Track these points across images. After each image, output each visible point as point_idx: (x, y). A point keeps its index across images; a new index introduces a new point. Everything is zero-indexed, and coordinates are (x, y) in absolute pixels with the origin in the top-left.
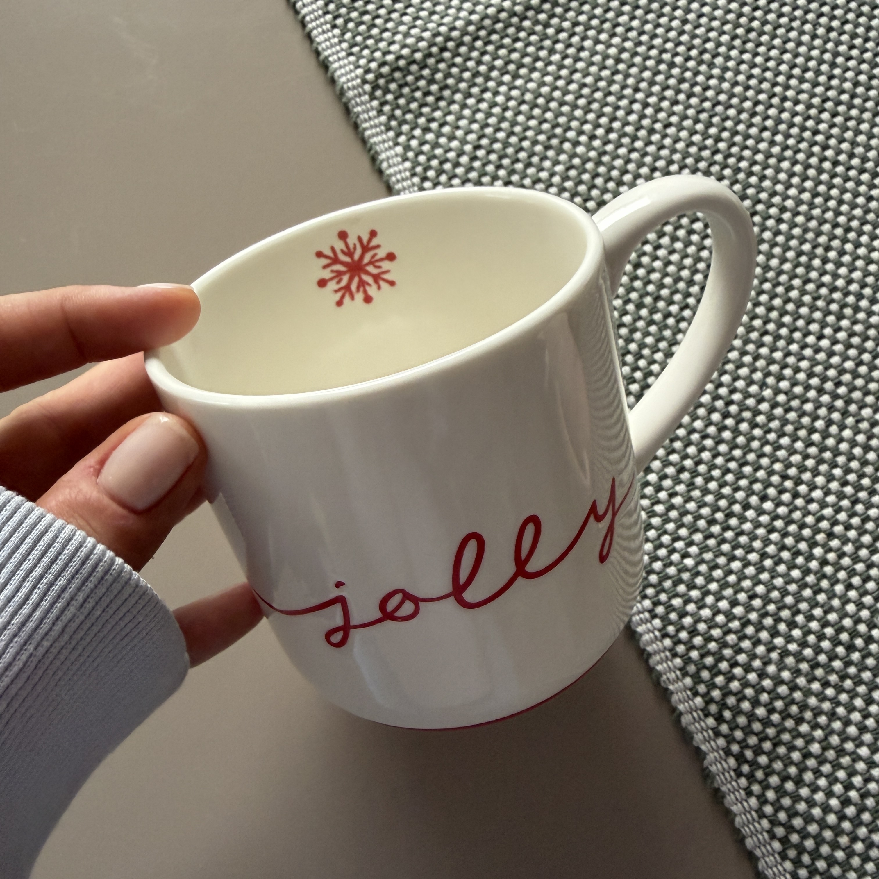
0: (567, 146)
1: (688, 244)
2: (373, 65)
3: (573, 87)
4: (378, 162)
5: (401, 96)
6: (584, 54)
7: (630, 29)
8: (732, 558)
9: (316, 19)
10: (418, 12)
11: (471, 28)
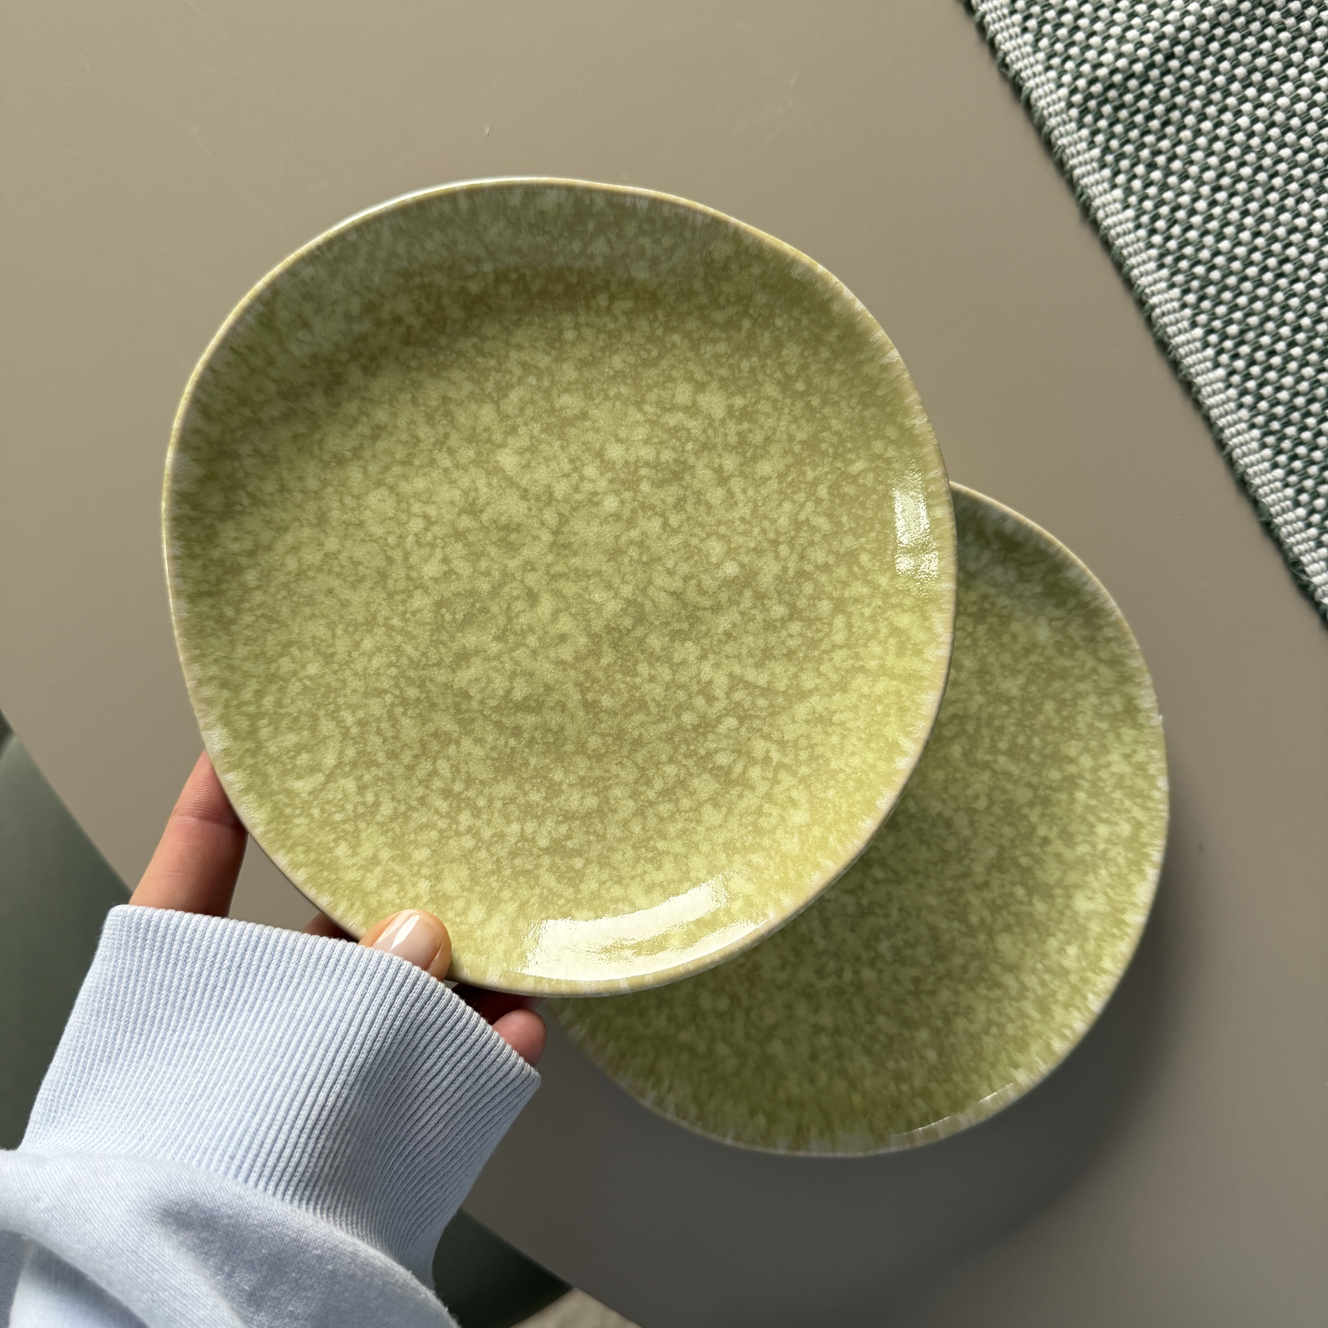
2: (1081, 83)
5: (1118, 121)
9: (1000, 19)
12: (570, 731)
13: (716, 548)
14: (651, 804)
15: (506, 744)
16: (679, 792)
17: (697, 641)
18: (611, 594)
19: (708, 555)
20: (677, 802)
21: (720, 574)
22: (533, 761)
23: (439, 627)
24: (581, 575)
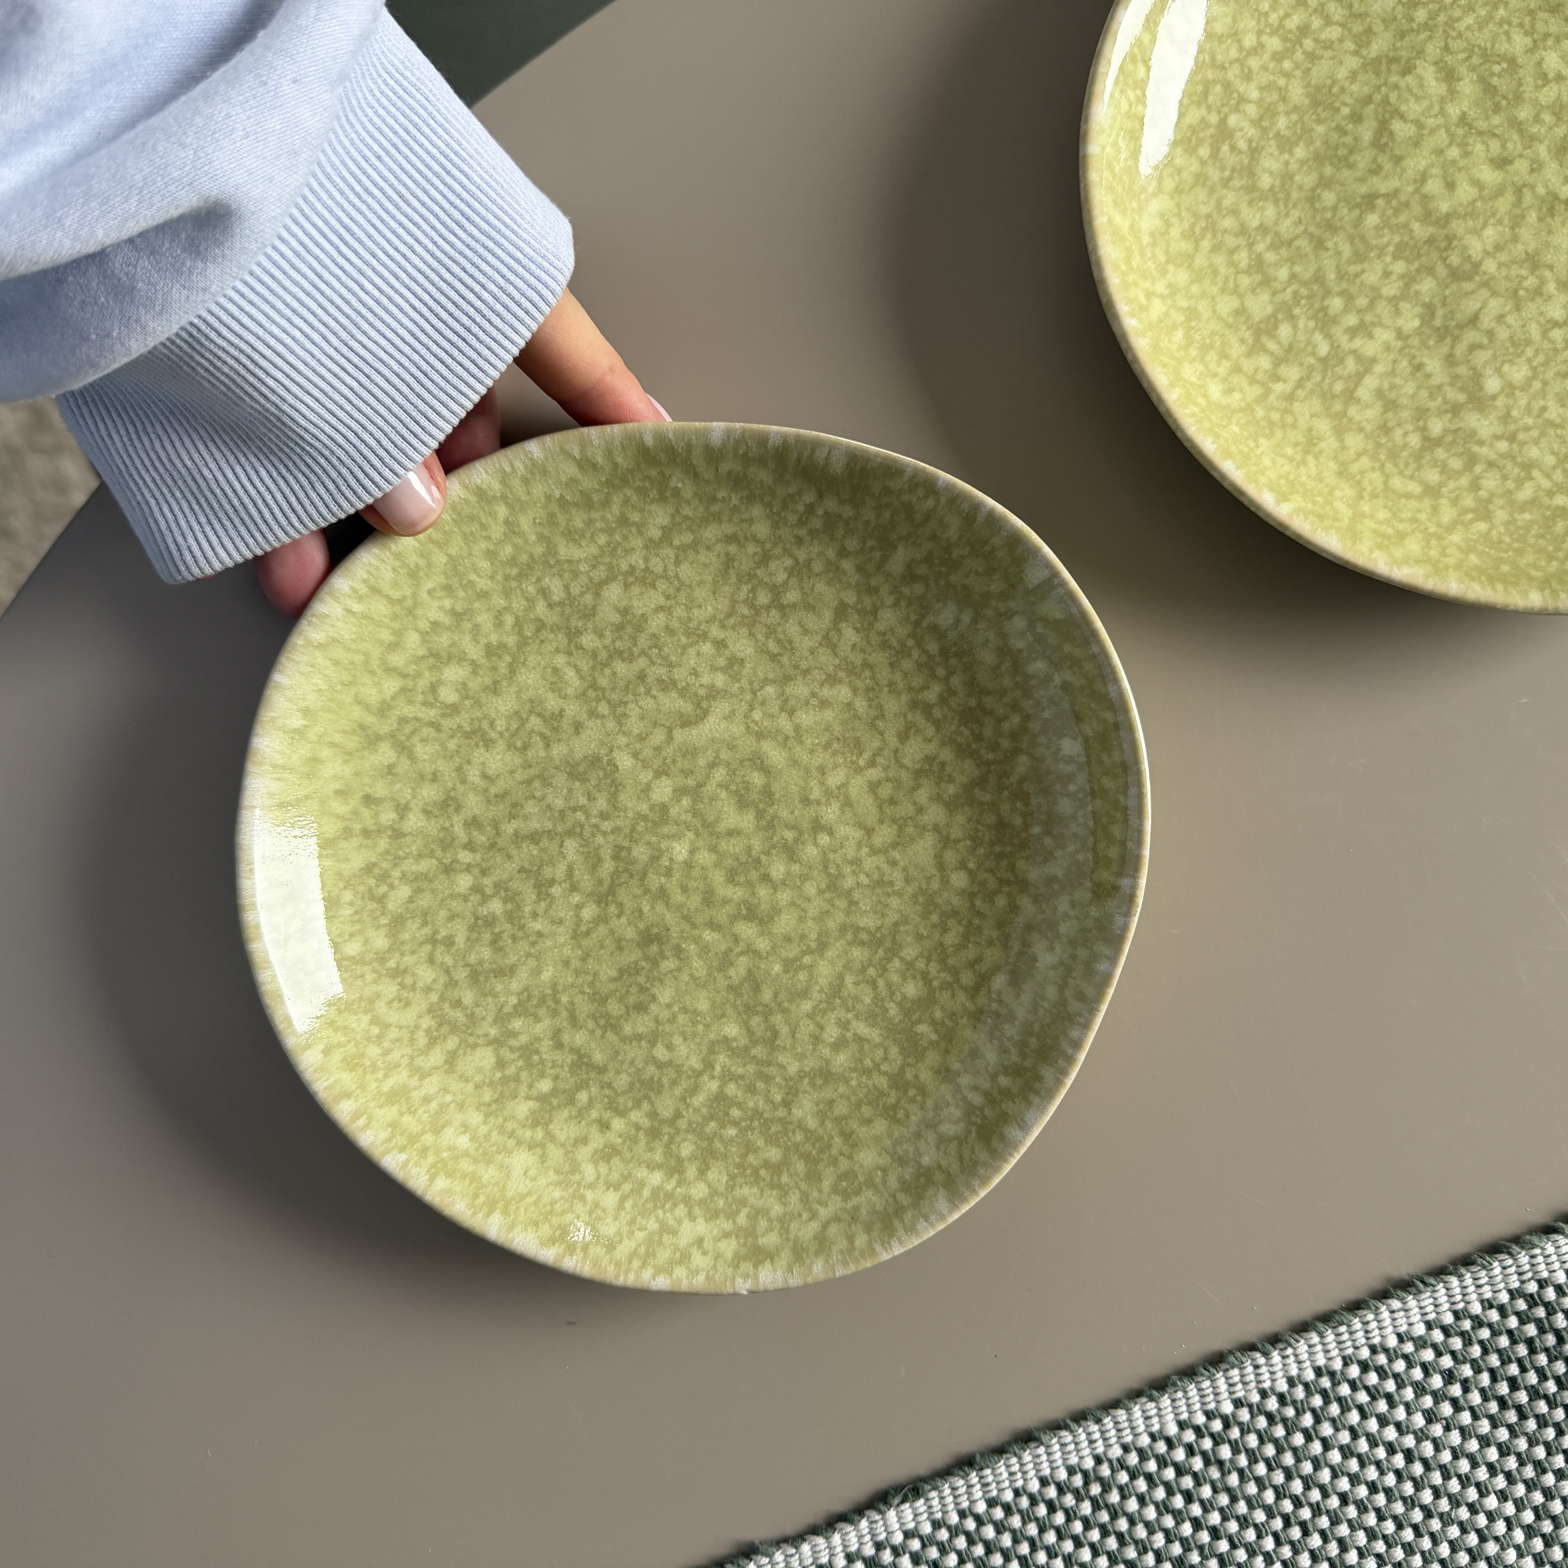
12: (1346, 174)
13: (1518, 373)
14: (1251, 245)
15: (1346, 105)
16: (1258, 278)
17: (1418, 332)
18: (1489, 248)
19: (1512, 363)
20: (1248, 272)
21: (1489, 372)
22: (1321, 129)
23: (1487, 56)
24: (1517, 221)
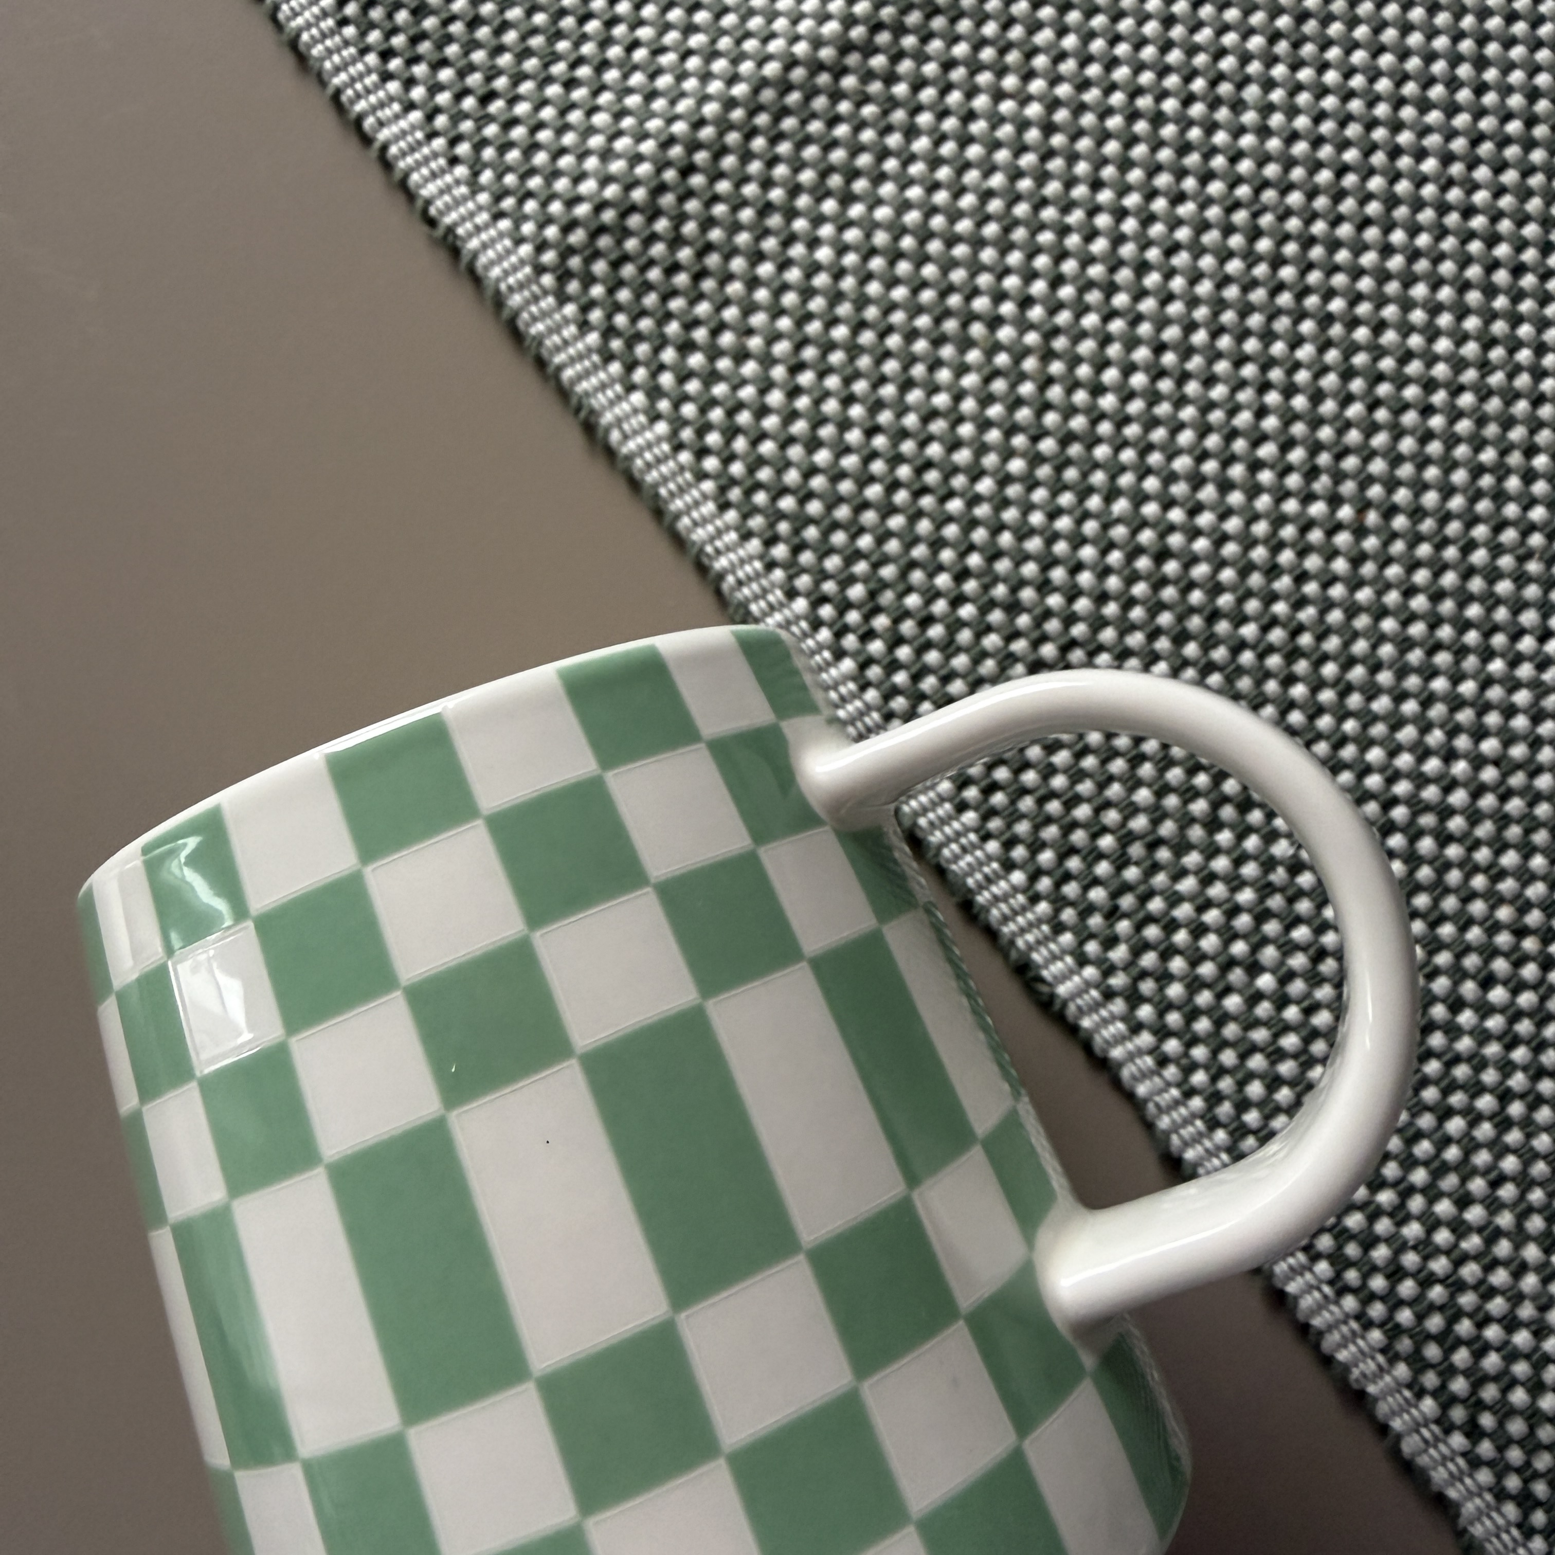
0: (977, 330)
1: (1253, 491)
2: (551, 232)
3: (968, 201)
4: (600, 433)
5: (621, 283)
6: (978, 127)
7: (1062, 56)
8: (1445, 1113)
9: (412, 149)
10: (620, 99)
11: (737, 114)
